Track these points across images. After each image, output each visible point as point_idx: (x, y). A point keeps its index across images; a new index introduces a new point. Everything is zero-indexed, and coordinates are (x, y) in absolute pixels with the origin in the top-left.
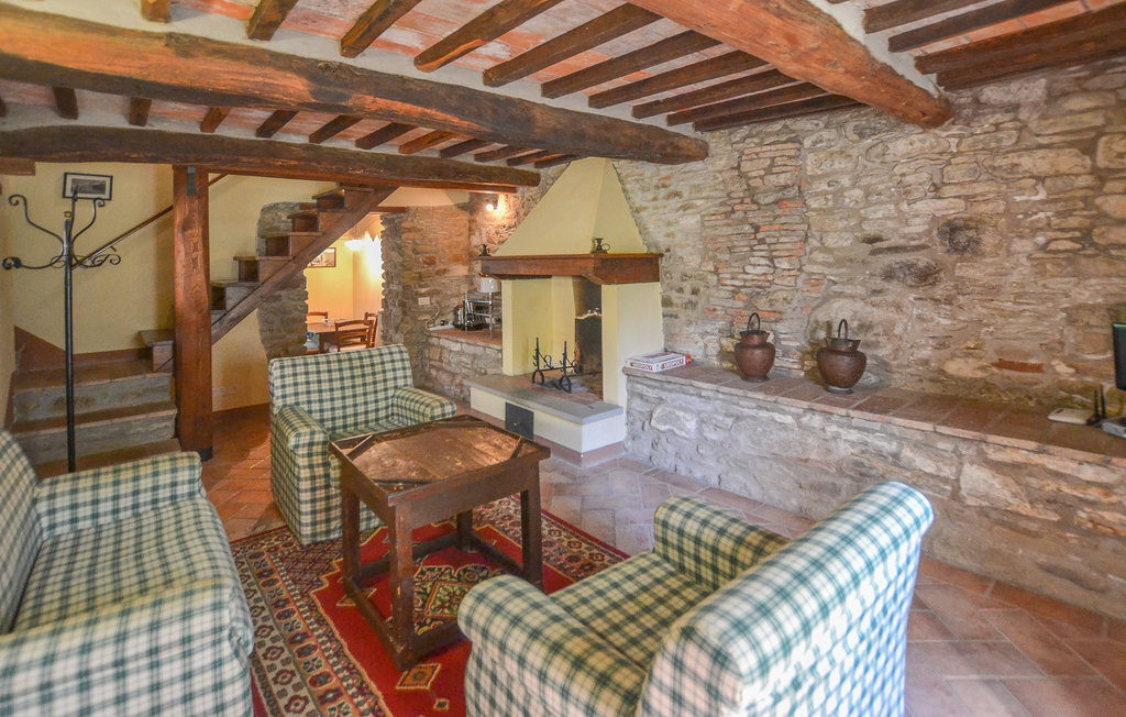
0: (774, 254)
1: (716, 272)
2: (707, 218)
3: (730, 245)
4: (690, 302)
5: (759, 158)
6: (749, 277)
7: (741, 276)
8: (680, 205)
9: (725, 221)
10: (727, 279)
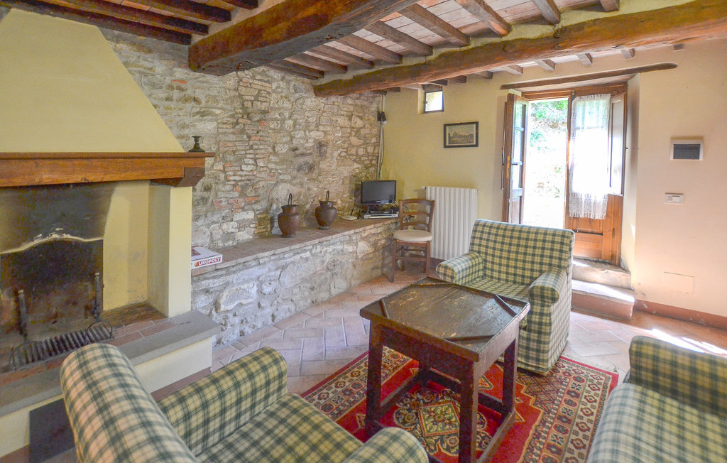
0: (257, 156)
1: (224, 171)
2: (220, 126)
3: (235, 149)
4: (203, 199)
5: (251, 88)
6: (244, 173)
7: (239, 173)
8: (198, 110)
9: (231, 130)
10: (230, 176)
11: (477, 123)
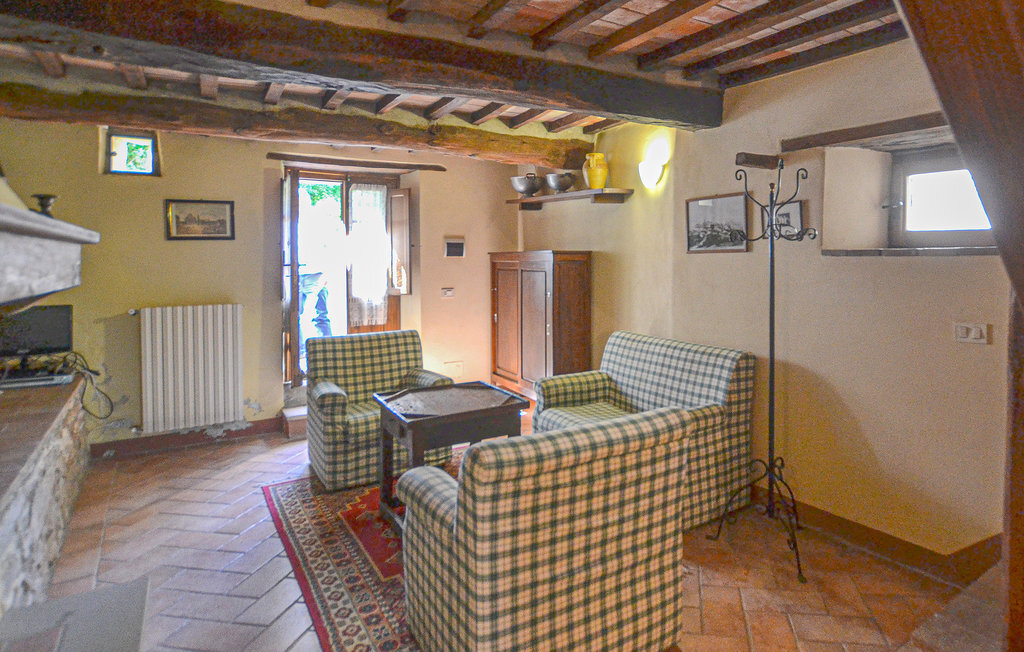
11: (232, 204)
